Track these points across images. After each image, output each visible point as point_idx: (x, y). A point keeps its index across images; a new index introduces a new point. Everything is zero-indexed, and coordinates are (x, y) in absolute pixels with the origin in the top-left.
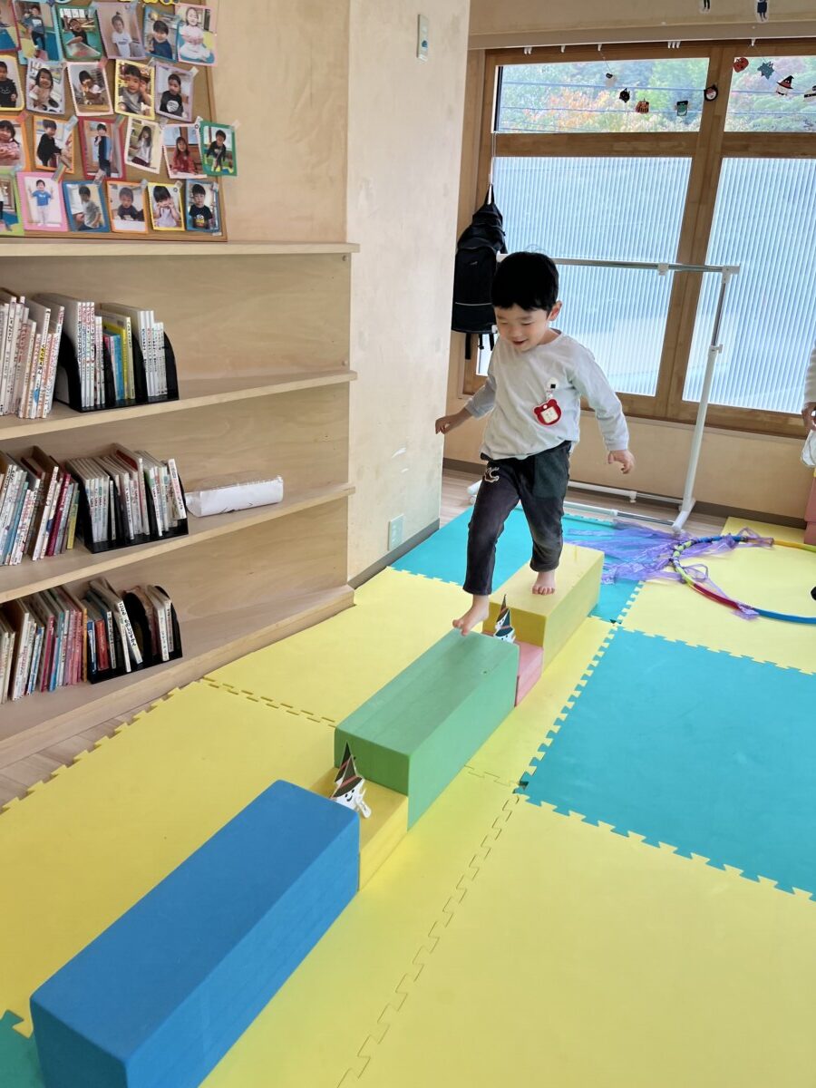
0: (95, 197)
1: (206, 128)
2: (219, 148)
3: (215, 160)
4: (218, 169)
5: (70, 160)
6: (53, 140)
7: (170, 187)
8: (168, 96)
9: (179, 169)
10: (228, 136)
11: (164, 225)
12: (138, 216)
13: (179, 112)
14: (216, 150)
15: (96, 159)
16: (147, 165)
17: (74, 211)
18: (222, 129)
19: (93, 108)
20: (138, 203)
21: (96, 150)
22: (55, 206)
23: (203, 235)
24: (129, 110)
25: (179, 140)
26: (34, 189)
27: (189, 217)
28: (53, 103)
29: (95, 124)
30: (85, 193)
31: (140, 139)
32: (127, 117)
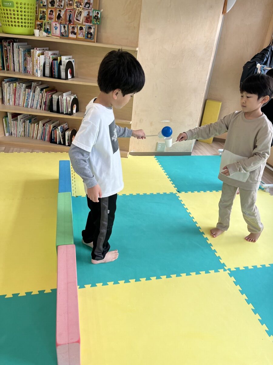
0: (66, 29)
1: (94, 11)
2: (97, 17)
3: (95, 20)
4: (96, 23)
5: (63, 19)
6: (60, 14)
7: (83, 27)
8: (87, 3)
9: (86, 22)
10: (100, 14)
11: (80, 36)
12: (75, 34)
13: (89, 7)
14: (96, 17)
15: (68, 19)
16: (79, 21)
17: (62, 32)
18: (98, 12)
19: (70, 7)
20: (76, 31)
21: (68, 17)
22: (58, 30)
23: (89, 40)
24: (77, 7)
25: (88, 14)
26: (55, 26)
27: (86, 35)
28: (62, 6)
29: (69, 11)
30: (64, 27)
31: (79, 14)
32: (77, 9)
